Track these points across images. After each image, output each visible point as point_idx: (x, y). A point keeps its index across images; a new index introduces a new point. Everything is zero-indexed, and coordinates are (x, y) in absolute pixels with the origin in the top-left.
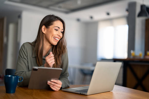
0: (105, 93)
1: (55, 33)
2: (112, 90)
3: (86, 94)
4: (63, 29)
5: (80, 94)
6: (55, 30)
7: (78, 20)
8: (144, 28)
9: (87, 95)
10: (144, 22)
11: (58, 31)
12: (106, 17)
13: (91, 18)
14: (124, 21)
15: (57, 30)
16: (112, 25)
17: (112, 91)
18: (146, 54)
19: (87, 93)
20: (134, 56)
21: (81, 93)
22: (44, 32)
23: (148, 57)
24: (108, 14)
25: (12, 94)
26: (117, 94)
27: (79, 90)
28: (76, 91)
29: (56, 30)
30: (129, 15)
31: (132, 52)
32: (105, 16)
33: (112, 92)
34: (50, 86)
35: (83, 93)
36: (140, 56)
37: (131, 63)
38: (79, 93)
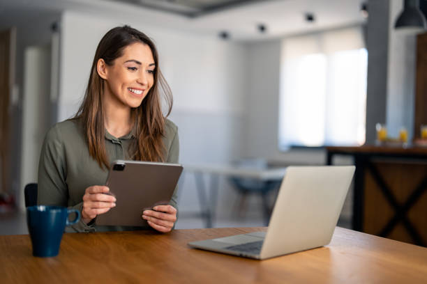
0: (310, 251)
1: (130, 77)
2: (328, 242)
3: (257, 257)
4: (153, 62)
5: (241, 257)
6: (129, 68)
7: (224, 35)
8: (412, 57)
9: (259, 260)
10: (413, 41)
11: (137, 71)
12: (303, 25)
13: (262, 28)
14: (356, 38)
15: (134, 69)
16: (321, 49)
17: (327, 246)
18: (417, 134)
19: (259, 253)
20: (385, 141)
21: (244, 253)
22: (104, 76)
23: (425, 144)
24: (310, 18)
25: (50, 261)
26: (343, 253)
27: (238, 246)
28: (228, 248)
29: (131, 70)
30: (369, 19)
31: (379, 127)
32: (300, 25)
33: (328, 249)
34: (149, 222)
35: (249, 254)
36: (402, 140)
37: (377, 160)
38: (237, 253)
